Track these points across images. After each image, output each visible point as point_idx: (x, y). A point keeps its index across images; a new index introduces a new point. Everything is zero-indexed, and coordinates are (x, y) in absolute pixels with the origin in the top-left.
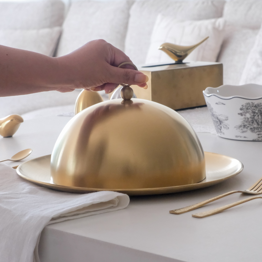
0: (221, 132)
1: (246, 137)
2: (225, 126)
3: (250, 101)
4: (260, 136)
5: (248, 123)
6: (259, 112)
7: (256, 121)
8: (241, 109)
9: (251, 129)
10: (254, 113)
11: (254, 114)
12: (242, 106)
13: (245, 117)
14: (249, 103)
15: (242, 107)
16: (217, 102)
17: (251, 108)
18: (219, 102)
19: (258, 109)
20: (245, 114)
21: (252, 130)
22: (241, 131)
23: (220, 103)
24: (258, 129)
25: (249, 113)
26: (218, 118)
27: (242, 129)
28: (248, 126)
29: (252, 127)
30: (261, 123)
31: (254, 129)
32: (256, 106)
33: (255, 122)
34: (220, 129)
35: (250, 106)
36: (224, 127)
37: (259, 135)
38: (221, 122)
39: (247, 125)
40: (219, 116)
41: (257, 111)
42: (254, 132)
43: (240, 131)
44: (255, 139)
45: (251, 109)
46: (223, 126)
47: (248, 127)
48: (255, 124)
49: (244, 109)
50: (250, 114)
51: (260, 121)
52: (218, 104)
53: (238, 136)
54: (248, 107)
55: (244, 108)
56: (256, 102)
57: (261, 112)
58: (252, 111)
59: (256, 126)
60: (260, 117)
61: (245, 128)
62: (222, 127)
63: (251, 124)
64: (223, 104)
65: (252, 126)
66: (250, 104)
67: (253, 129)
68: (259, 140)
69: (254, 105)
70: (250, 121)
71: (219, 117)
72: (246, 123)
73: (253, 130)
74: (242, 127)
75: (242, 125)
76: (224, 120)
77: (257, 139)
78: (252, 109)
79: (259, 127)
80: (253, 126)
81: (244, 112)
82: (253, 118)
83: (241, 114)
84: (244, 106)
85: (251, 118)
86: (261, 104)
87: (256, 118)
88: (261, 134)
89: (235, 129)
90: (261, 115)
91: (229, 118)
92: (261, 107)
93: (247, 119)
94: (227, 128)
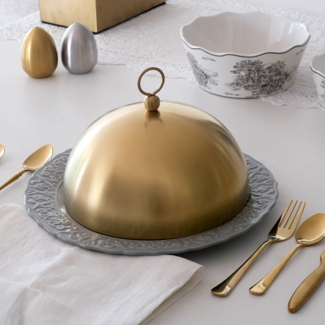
0: (206, 86)
1: (238, 94)
2: (213, 82)
3: (246, 59)
4: (255, 93)
5: (242, 81)
6: (256, 69)
7: (252, 79)
8: (235, 67)
10: (250, 70)
11: (250, 72)
12: (237, 63)
13: (239, 75)
14: (245, 61)
15: (236, 65)
17: (247, 66)
18: (207, 57)
19: (255, 67)
20: (239, 72)
21: (246, 87)
22: (233, 89)
23: (209, 59)
24: (253, 87)
25: (245, 71)
26: (203, 72)
27: (234, 87)
28: (242, 83)
30: (257, 81)
31: (249, 87)
32: (253, 64)
33: (250, 80)
34: (206, 84)
35: (246, 64)
36: (211, 83)
37: (253, 92)
38: (207, 77)
39: (241, 83)
40: (206, 70)
41: (253, 69)
42: (249, 90)
43: (231, 89)
44: (249, 97)
45: (247, 67)
46: (210, 81)
48: (250, 82)
49: (239, 66)
50: (245, 72)
51: (256, 78)
52: (206, 58)
53: (229, 94)
54: (244, 64)
56: (253, 60)
57: (258, 70)
58: (248, 69)
59: (250, 83)
60: (256, 74)
61: (238, 86)
62: (209, 82)
63: (246, 82)
64: (212, 60)
65: (246, 84)
67: (247, 87)
68: (253, 97)
69: (251, 63)
70: (245, 79)
72: (239, 81)
73: (247, 88)
74: (235, 85)
75: (235, 82)
76: (211, 76)
77: (251, 97)
78: (248, 67)
79: (254, 84)
80: (248, 83)
81: (239, 70)
82: (248, 76)
83: (235, 72)
84: (239, 63)
85: (246, 75)
86: (259, 61)
87: (252, 75)
88: (256, 92)
89: (226, 86)
90: (258, 73)
91: (218, 75)
92: (259, 64)
93: (241, 77)
94: (215, 84)
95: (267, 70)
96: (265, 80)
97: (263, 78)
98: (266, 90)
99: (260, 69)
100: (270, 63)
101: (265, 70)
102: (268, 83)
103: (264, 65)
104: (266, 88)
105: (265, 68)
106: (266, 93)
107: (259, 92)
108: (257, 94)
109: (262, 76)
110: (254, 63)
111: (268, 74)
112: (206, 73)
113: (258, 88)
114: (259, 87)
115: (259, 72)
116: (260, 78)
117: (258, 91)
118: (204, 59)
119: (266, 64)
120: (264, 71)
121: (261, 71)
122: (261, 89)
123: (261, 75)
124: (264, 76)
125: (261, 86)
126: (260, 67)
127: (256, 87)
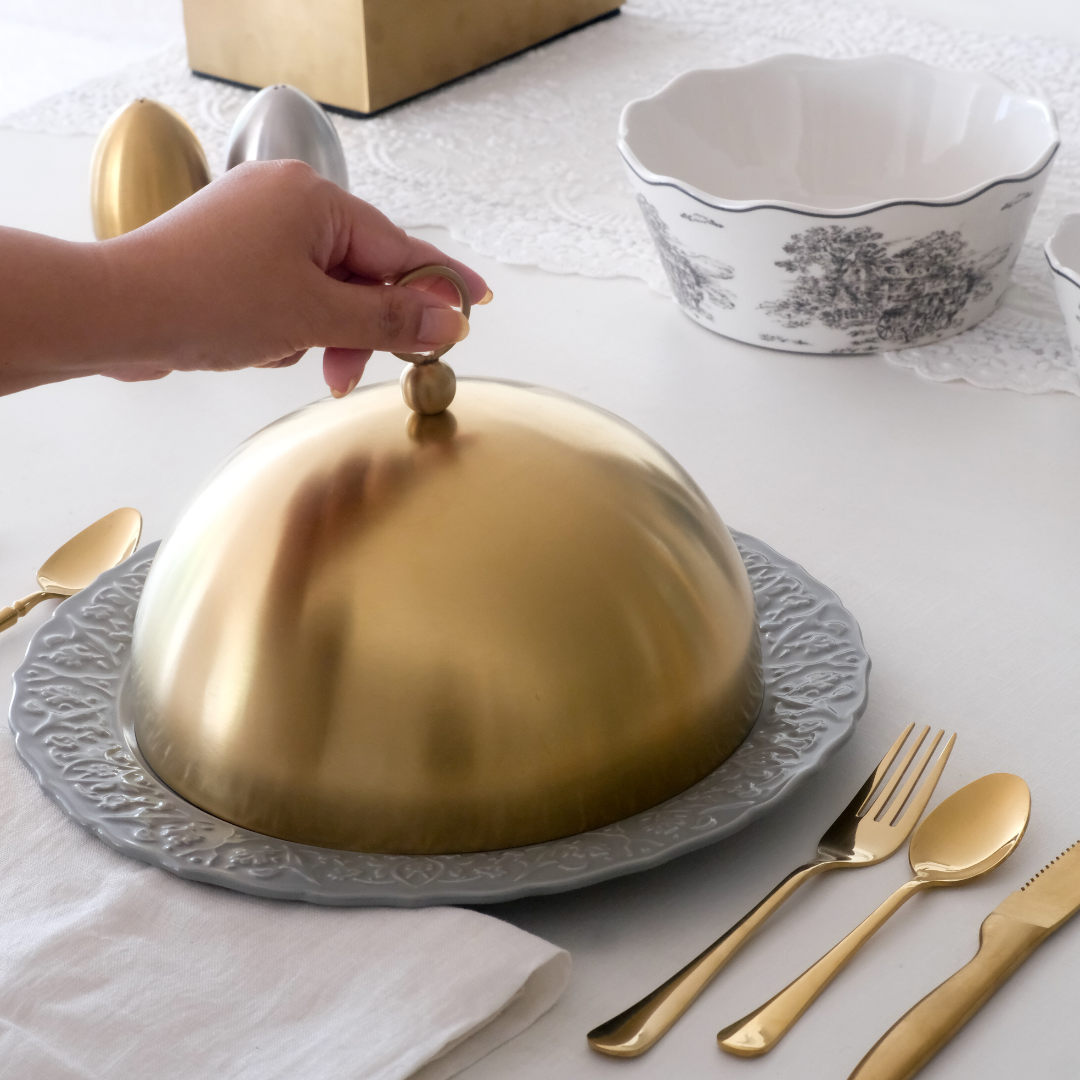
0: (700, 310)
1: (804, 340)
2: (719, 297)
3: (826, 223)
4: (859, 338)
5: (815, 296)
6: (862, 258)
7: (847, 288)
8: (789, 249)
9: (826, 315)
10: (842, 261)
11: (841, 266)
12: (795, 237)
13: (803, 275)
14: (822, 229)
15: (791, 242)
16: (688, 214)
17: (830, 245)
18: (696, 214)
19: (856, 250)
20: (803, 265)
21: (831, 318)
22: (786, 321)
23: (702, 219)
24: (853, 317)
25: (822, 261)
26: (686, 263)
27: (789, 315)
28: (815, 304)
29: (828, 309)
30: (865, 296)
31: (840, 316)
32: (848, 240)
33: (843, 292)
34: (697, 301)
35: (826, 240)
36: (714, 299)
37: (856, 334)
38: (700, 280)
39: (810, 301)
40: (694, 257)
41: (852, 257)
42: (838, 326)
43: (779, 321)
44: (842, 350)
45: (828, 248)
46: (710, 294)
47: (816, 308)
48: (842, 300)
49: (803, 247)
50: (825, 267)
51: (863, 288)
52: (693, 218)
53: (772, 338)
54: (819, 241)
55: (800, 244)
56: (849, 226)
57: (867, 259)
58: (834, 256)
59: (844, 304)
60: (863, 275)
61: (802, 313)
62: (706, 296)
63: (828, 300)
64: (712, 222)
65: (830, 306)
66: (825, 233)
67: (834, 317)
68: (857, 352)
69: (843, 237)
70: (824, 289)
71: (693, 262)
72: (806, 297)
73: (834, 321)
74: (792, 308)
75: (792, 300)
76: (713, 276)
77: (849, 349)
78: (833, 249)
79: (857, 309)
80: (836, 305)
81: (802, 258)
82: (835, 279)
83: (790, 266)
84: (802, 237)
85: (827, 278)
86: (869, 230)
87: (847, 278)
88: (864, 333)
89: (763, 312)
90: (869, 271)
91: (735, 273)
92: (869, 241)
93: (811, 283)
94: (727, 304)
95: (899, 259)
96: (895, 294)
97: (886, 287)
98: (898, 328)
99: (875, 256)
100: (909, 239)
101: (893, 259)
102: (907, 303)
103: (888, 244)
104: (898, 320)
105: (890, 252)
106: (901, 338)
107: (875, 335)
108: (867, 341)
109: (884, 280)
110: (853, 237)
111: (905, 275)
112: (697, 267)
113: (870, 320)
114: (873, 317)
115: (873, 267)
116: (876, 288)
117: (872, 332)
118: (686, 221)
119: (896, 241)
120: (888, 265)
121: (878, 264)
122: (883, 323)
123: (878, 278)
124: (891, 280)
125: (880, 313)
126: (873, 251)
127: (865, 316)
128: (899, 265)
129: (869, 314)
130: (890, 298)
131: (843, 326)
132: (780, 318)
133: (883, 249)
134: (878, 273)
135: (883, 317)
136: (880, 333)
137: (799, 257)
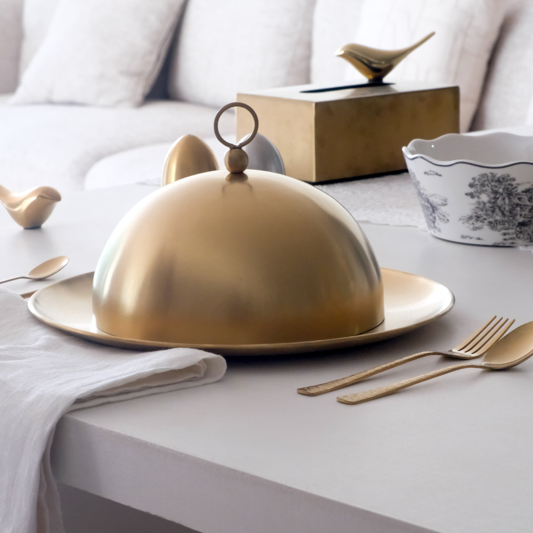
0: (435, 227)
1: (481, 237)
2: (442, 217)
3: (488, 171)
4: (507, 237)
5: (484, 212)
6: (506, 191)
7: (500, 208)
8: (471, 186)
9: (490, 223)
10: (496, 192)
11: (496, 195)
12: (474, 179)
13: (478, 200)
14: (486, 175)
15: (472, 181)
16: (427, 171)
17: (490, 183)
18: (430, 171)
19: (503, 187)
20: (478, 195)
21: (492, 225)
22: (471, 227)
23: (432, 173)
24: (503, 225)
25: (487, 193)
26: (428, 201)
27: (473, 223)
28: (485, 217)
29: (491, 220)
30: (508, 213)
31: (497, 223)
32: (498, 181)
33: (497, 210)
34: (434, 222)
35: (488, 180)
36: (440, 219)
37: (505, 234)
38: (434, 208)
39: (482, 215)
40: (431, 196)
41: (501, 190)
42: (496, 230)
43: (468, 227)
44: (499, 243)
45: (489, 185)
46: (439, 216)
47: (485, 219)
48: (497, 215)
49: (477, 184)
50: (488, 196)
51: (507, 208)
52: (429, 173)
53: (466, 237)
54: (485, 181)
55: (476, 183)
56: (499, 173)
57: (508, 192)
58: (492, 189)
59: (499, 217)
60: (507, 201)
61: (479, 222)
62: (437, 218)
63: (491, 214)
64: (437, 174)
65: (492, 218)
66: (488, 177)
67: (494, 224)
68: (506, 245)
69: (496, 179)
70: (488, 208)
71: (431, 199)
72: (480, 213)
73: (494, 226)
74: (474, 219)
75: (474, 215)
76: (439, 205)
77: (502, 243)
78: (492, 186)
79: (505, 220)
80: (495, 217)
81: (477, 190)
82: (493, 203)
83: (472, 195)
84: (477, 179)
85: (489, 202)
86: (508, 176)
87: (499, 202)
88: (509, 234)
89: (461, 222)
90: (510, 199)
91: (448, 202)
92: (509, 182)
93: (482, 205)
94: (446, 220)
95: (524, 194)
96: (523, 213)
97: (518, 209)
98: (526, 233)
99: (513, 191)
100: (529, 183)
101: (522, 194)
102: (530, 219)
103: (518, 184)
104: (526, 228)
105: (520, 189)
106: (527, 239)
107: (514, 236)
108: (511, 239)
109: (518, 205)
110: (501, 180)
111: (528, 203)
112: (432, 201)
113: (511, 227)
114: (513, 225)
115: (512, 197)
116: (513, 209)
117: (513, 234)
118: (426, 175)
119: (522, 184)
120: (519, 196)
121: (514, 195)
122: (518, 229)
123: (515, 203)
124: (520, 205)
125: (517, 224)
126: (511, 188)
127: (509, 224)
128: (524, 197)
129: (511, 224)
130: (521, 215)
131: (498, 229)
132: (469, 225)
133: (516, 187)
134: (514, 200)
135: (518, 226)
136: (517, 235)
137: (476, 190)
